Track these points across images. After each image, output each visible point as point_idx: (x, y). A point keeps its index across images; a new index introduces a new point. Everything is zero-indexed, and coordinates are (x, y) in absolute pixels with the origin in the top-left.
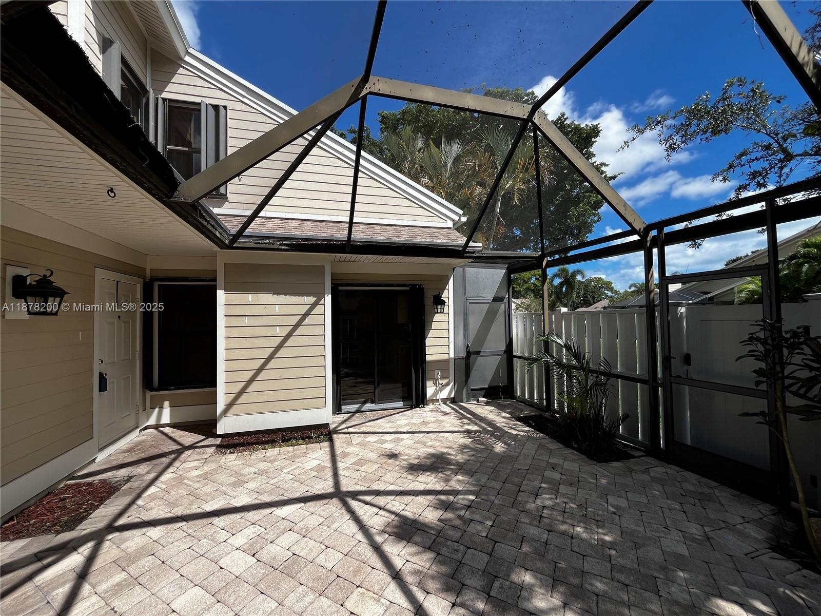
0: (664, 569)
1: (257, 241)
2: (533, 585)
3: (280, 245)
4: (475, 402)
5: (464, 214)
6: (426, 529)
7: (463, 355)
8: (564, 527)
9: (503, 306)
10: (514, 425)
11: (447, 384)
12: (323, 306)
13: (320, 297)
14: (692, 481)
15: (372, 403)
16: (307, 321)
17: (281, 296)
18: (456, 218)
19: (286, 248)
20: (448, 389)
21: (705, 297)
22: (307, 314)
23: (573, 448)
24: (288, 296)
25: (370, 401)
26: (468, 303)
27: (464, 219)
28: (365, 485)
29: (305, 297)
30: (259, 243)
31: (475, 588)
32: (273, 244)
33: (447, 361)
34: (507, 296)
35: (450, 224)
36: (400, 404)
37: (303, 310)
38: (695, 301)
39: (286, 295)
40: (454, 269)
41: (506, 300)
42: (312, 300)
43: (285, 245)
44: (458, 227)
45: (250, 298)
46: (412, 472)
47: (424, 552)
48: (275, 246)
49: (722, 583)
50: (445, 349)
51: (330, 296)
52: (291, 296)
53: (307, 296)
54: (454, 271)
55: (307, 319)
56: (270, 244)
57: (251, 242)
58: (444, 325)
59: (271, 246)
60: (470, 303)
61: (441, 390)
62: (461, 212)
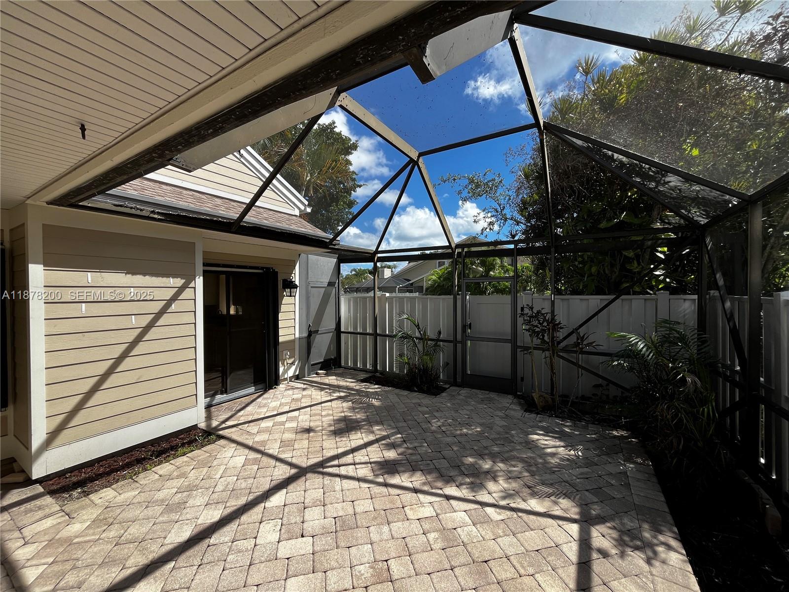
0: (507, 433)
1: (117, 203)
2: (476, 461)
3: (153, 212)
4: (315, 375)
5: (309, 205)
6: (400, 462)
7: (305, 335)
8: (458, 432)
9: (334, 289)
10: (365, 385)
11: (293, 363)
12: (193, 289)
13: (189, 279)
14: (480, 394)
15: (222, 393)
16: (173, 307)
17: (138, 276)
18: (302, 208)
19: (159, 217)
20: (294, 367)
21: (408, 283)
22: (174, 298)
23: (416, 391)
24: (147, 277)
25: (219, 393)
26: (310, 287)
27: (309, 210)
28: (318, 456)
29: (171, 279)
30: (121, 206)
31: (457, 475)
32: (141, 210)
33: (293, 341)
34: (337, 282)
35: (297, 213)
36: (252, 389)
37: (169, 294)
38: (404, 285)
39: (144, 274)
40: (299, 255)
41: (336, 285)
42: (179, 282)
43: (158, 213)
44: (303, 215)
45: (90, 277)
46: (342, 436)
47: (414, 473)
48: (144, 213)
49: (526, 430)
50: (291, 331)
51: (202, 278)
52: (153, 276)
53: (173, 278)
54: (299, 256)
55: (173, 305)
56: (138, 209)
57: (106, 203)
58: (291, 308)
59: (138, 212)
60: (312, 287)
61: (289, 369)
62: (306, 203)
